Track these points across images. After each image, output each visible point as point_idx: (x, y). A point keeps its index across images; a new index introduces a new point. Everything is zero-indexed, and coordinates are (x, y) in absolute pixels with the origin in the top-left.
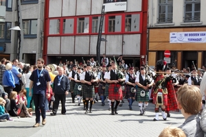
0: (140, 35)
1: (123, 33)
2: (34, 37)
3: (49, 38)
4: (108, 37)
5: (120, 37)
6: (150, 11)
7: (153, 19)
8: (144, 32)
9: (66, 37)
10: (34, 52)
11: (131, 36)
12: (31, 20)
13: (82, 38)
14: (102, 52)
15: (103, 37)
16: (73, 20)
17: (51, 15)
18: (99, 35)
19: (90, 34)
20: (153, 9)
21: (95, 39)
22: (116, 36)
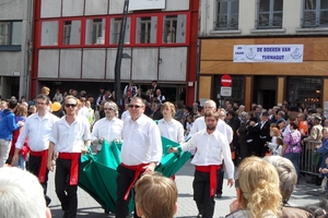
0: (186, 49)
1: (159, 46)
2: (17, 49)
3: (41, 52)
4: (135, 51)
5: (155, 51)
6: (202, 9)
7: (207, 24)
8: (193, 43)
9: (68, 51)
10: (16, 74)
11: (172, 49)
12: (12, 21)
13: (94, 52)
14: (124, 76)
15: (126, 51)
17: (43, 15)
18: (120, 46)
19: (107, 46)
20: (207, 7)
21: (113, 53)
22: (148, 50)
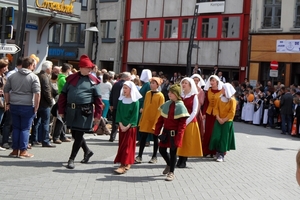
0: (239, 43)
1: (218, 39)
2: (112, 41)
3: (130, 44)
4: (201, 44)
5: (215, 43)
6: (253, 13)
7: (256, 24)
8: (245, 38)
9: (150, 43)
10: (111, 59)
11: (229, 43)
12: (109, 21)
13: (170, 44)
14: (193, 62)
15: (195, 43)
16: (159, 22)
17: (132, 17)
18: (191, 40)
19: (179, 40)
20: (257, 11)
21: (185, 45)
22: (210, 43)
